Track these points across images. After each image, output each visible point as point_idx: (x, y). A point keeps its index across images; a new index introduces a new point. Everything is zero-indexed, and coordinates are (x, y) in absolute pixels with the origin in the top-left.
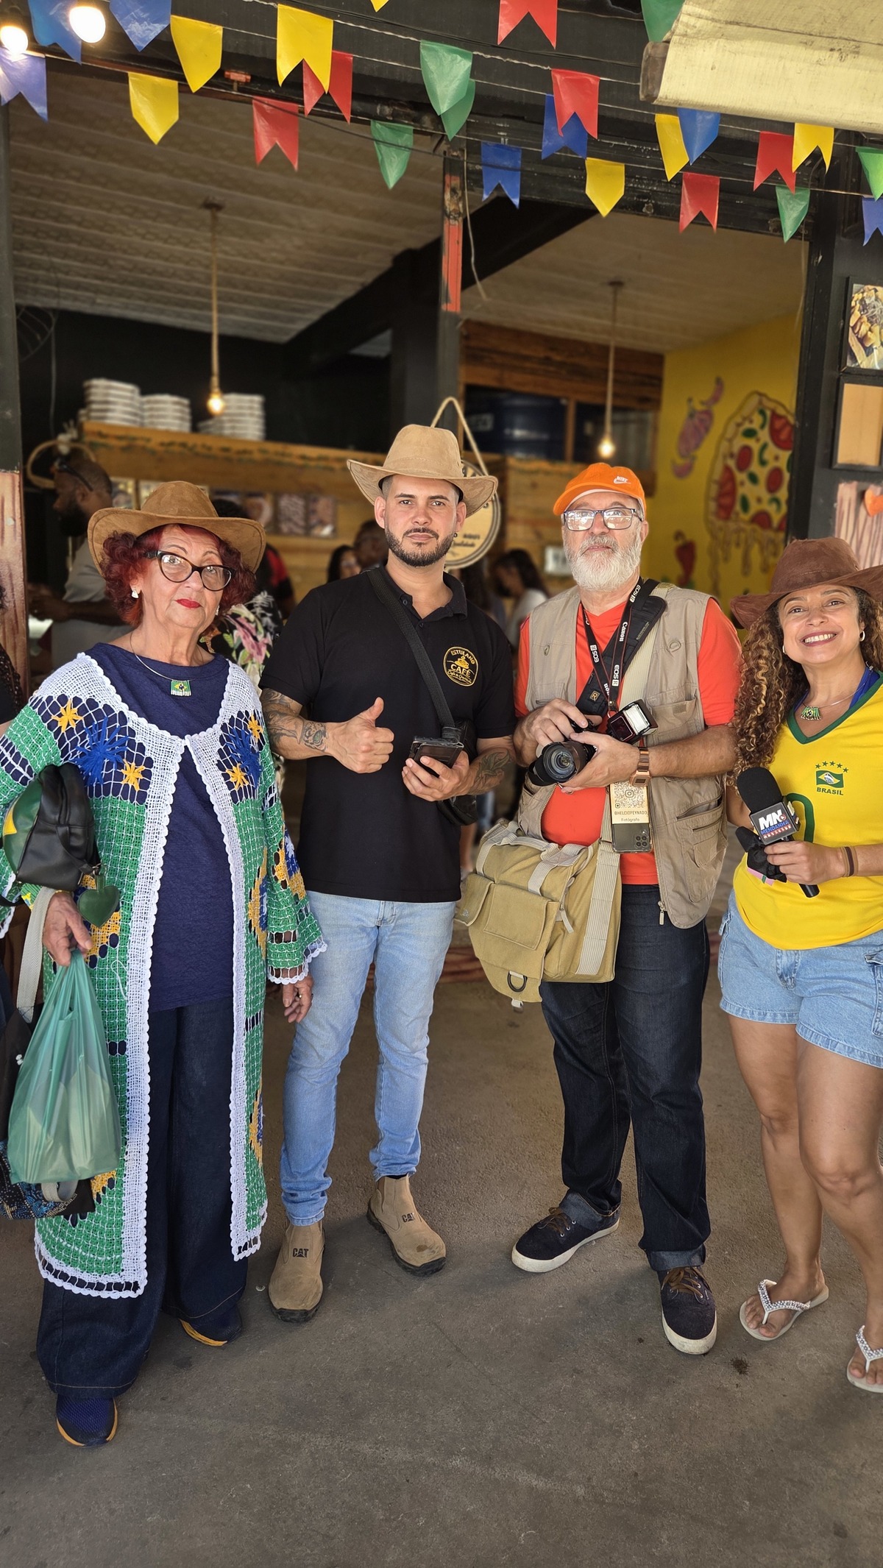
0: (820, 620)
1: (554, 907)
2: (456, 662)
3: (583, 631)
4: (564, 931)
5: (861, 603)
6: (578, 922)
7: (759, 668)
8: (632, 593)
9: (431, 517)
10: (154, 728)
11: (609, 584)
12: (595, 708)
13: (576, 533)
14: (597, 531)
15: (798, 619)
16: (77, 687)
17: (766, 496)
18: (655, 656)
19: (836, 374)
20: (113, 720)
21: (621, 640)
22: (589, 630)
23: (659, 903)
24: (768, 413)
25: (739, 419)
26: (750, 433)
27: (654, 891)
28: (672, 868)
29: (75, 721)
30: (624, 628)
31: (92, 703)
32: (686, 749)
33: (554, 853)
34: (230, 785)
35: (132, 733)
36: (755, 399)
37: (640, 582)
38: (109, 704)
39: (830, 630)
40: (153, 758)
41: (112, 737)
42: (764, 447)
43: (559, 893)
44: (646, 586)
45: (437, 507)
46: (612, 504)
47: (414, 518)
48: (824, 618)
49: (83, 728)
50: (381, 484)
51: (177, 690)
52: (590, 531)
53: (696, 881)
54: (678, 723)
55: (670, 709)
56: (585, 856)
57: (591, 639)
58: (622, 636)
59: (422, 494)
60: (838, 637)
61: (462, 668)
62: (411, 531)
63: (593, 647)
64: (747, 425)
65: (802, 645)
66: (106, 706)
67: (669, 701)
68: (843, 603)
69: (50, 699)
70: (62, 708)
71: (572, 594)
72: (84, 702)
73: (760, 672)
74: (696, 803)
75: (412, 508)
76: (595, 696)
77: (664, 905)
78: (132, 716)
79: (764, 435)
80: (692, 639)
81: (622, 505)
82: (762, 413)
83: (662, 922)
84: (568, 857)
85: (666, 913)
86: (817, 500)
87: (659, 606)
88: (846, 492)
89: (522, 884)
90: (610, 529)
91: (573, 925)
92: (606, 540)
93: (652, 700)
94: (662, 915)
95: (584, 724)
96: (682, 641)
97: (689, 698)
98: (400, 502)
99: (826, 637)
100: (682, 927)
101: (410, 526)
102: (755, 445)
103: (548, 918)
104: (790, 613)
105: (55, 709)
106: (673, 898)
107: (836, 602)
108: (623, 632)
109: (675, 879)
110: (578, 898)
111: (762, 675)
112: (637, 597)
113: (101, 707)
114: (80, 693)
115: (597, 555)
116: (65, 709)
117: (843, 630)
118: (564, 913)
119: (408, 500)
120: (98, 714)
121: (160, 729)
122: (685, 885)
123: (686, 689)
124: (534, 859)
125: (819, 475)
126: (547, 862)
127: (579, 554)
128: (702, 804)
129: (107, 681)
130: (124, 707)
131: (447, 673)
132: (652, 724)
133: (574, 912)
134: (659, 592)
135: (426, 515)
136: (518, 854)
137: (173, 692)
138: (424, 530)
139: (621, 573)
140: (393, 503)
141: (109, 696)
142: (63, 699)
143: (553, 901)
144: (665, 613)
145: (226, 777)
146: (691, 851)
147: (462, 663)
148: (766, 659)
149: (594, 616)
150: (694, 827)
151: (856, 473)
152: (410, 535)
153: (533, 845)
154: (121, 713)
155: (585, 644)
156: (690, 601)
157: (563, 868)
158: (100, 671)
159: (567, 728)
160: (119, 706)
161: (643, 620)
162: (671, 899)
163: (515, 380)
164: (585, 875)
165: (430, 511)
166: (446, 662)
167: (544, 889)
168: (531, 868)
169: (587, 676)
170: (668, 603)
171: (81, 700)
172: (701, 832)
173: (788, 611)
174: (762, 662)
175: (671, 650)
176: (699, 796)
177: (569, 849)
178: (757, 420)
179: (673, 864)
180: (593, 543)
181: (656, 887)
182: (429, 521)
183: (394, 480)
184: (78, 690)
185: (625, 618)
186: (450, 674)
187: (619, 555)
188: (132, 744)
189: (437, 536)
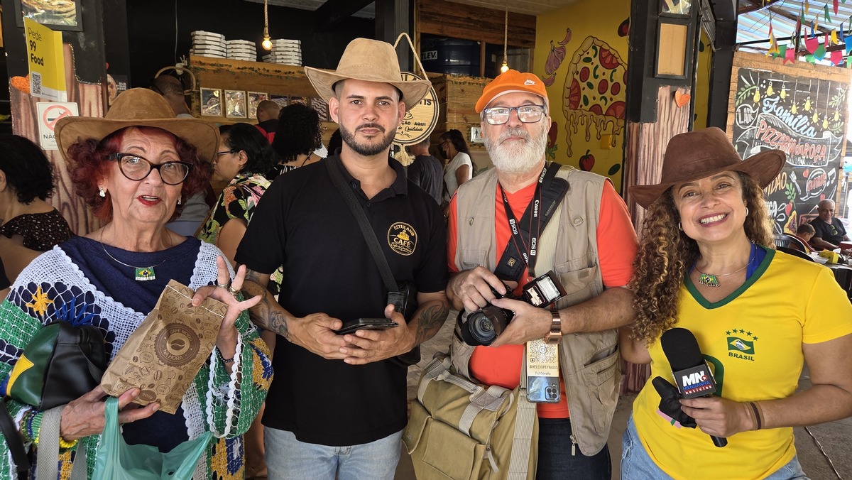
0: (713, 203)
1: (481, 448)
2: (398, 236)
3: (502, 208)
4: (490, 467)
5: (743, 183)
6: (502, 460)
7: (660, 244)
8: (540, 176)
9: (379, 114)
10: (120, 305)
11: (522, 168)
12: (512, 273)
13: (495, 127)
14: (513, 124)
15: (692, 202)
16: (44, 274)
17: (598, 96)
18: (562, 230)
19: (655, 17)
20: (80, 300)
21: (536, 215)
22: (507, 206)
23: (571, 437)
24: (598, 48)
25: (581, 53)
26: (588, 60)
27: (566, 423)
28: (581, 407)
29: (47, 304)
30: (536, 206)
31: (60, 286)
32: (591, 311)
33: (482, 394)
36: (591, 40)
37: (546, 166)
38: (77, 285)
39: (722, 211)
41: (80, 315)
42: (597, 67)
43: (485, 436)
44: (551, 169)
45: (383, 107)
46: (524, 102)
47: (364, 115)
48: (716, 200)
49: (54, 311)
50: (334, 87)
51: (140, 276)
52: (507, 125)
53: (601, 416)
54: (583, 285)
55: (575, 275)
56: (506, 402)
57: (510, 214)
58: (536, 212)
59: (370, 95)
60: (730, 217)
61: (403, 241)
62: (362, 127)
63: (512, 221)
64: (586, 55)
65: (699, 226)
66: (74, 288)
67: (575, 268)
68: (730, 185)
69: (21, 289)
70: (33, 296)
71: (491, 175)
72: (52, 286)
73: (661, 248)
74: (599, 350)
75: (362, 107)
76: (511, 262)
77: (575, 439)
78: (99, 296)
79: (596, 61)
80: (592, 216)
81: (531, 102)
82: (594, 48)
83: (573, 454)
84: (493, 400)
85: (576, 445)
86: (646, 97)
87: (564, 186)
88: (664, 92)
89: (453, 423)
90: (523, 123)
91: (498, 463)
92: (520, 132)
93: (561, 267)
94: (573, 448)
95: (502, 291)
96: (584, 217)
97: (590, 265)
98: (351, 102)
99: (720, 217)
100: (590, 455)
101: (361, 122)
102: (591, 68)
103: (477, 457)
104: (684, 196)
105: (27, 296)
106: (582, 432)
107: (722, 185)
108: (536, 209)
109: (584, 416)
110: (502, 439)
111: (663, 249)
112: (544, 178)
113: (69, 288)
114: (48, 279)
115: (513, 144)
116: (36, 295)
117: (733, 210)
118: (490, 453)
119: (358, 100)
120: (67, 296)
121: (125, 306)
122: (592, 421)
123: (587, 256)
124: (464, 400)
125: (647, 82)
126: (475, 404)
127: (498, 143)
128: (604, 350)
129: (76, 267)
130: (92, 288)
131: (391, 246)
132: (562, 292)
133: (499, 450)
134: (562, 174)
135: (374, 112)
136: (451, 394)
137: (137, 278)
138: (373, 125)
139: (532, 159)
140: (345, 102)
141: (77, 279)
142: (32, 286)
143: (480, 443)
144: (568, 192)
146: (596, 392)
147: (403, 236)
148: (666, 236)
149: (509, 194)
150: (598, 371)
151: (669, 80)
152: (361, 129)
153: (463, 386)
154: (89, 293)
155: (504, 219)
156: (589, 182)
157: (489, 412)
158: (69, 259)
159: (489, 295)
160: (88, 288)
161: (551, 199)
162: (581, 434)
163: (450, 31)
164: (507, 418)
165: (377, 109)
166: (390, 237)
167: (473, 430)
168: (462, 408)
169: (505, 244)
170: (570, 183)
171: (49, 285)
172: (603, 375)
173: (682, 195)
174: (662, 238)
175: (575, 225)
176: (602, 344)
177: (494, 391)
178: (592, 52)
179: (582, 404)
180: (510, 135)
181: (568, 420)
182: (377, 118)
183: (346, 84)
184: (45, 277)
185: (537, 196)
186: (393, 246)
187: (531, 144)
188: (97, 320)
189: (383, 130)
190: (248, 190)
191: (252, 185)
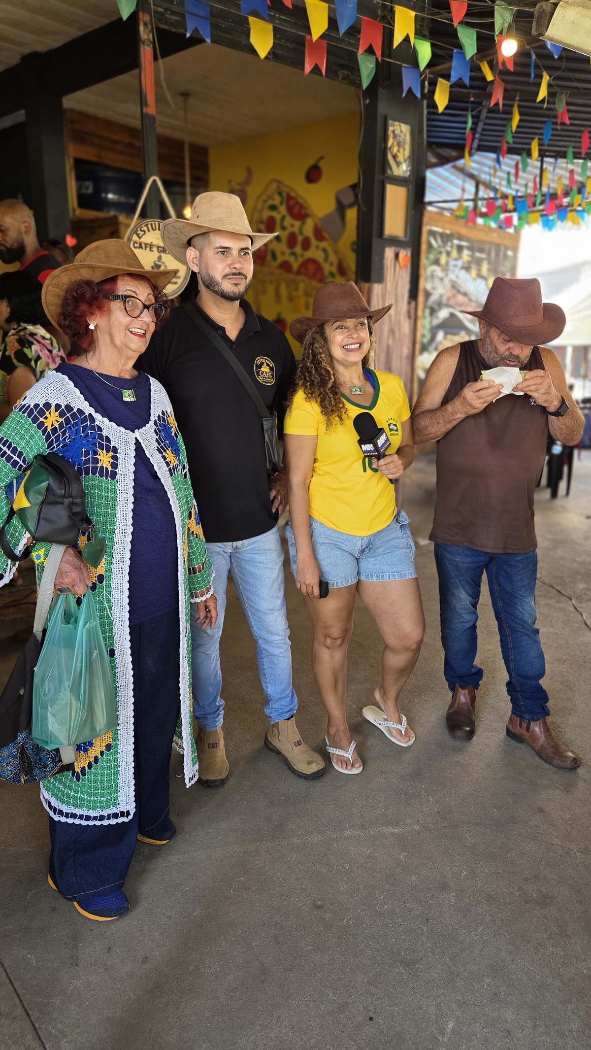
9: (243, 264)
10: (114, 425)
16: (57, 396)
19: (382, 178)
20: (84, 420)
24: (285, 195)
26: (273, 208)
29: (58, 422)
31: (69, 408)
34: (168, 464)
35: (100, 429)
36: (274, 186)
38: (81, 408)
39: (359, 341)
40: (117, 446)
41: (86, 433)
42: (283, 218)
45: (244, 257)
49: (64, 427)
51: (126, 397)
59: (235, 246)
60: (362, 346)
64: (270, 202)
65: (343, 350)
66: (79, 410)
68: (365, 324)
69: (36, 406)
70: (47, 413)
72: (63, 407)
75: (228, 257)
78: (98, 417)
79: (283, 209)
82: (280, 194)
88: (389, 253)
98: (218, 253)
101: (228, 271)
102: (278, 217)
104: (336, 329)
105: (42, 413)
107: (362, 324)
113: (75, 410)
114: (60, 401)
116: (50, 413)
117: (365, 342)
119: (225, 251)
120: (74, 416)
121: (118, 425)
129: (77, 391)
130: (92, 411)
131: (258, 379)
135: (239, 262)
137: (125, 399)
138: (238, 274)
141: (80, 402)
142: (47, 405)
145: (164, 458)
151: (394, 242)
152: (229, 277)
154: (90, 414)
158: (71, 383)
160: (88, 410)
163: (110, 158)
165: (241, 259)
166: (256, 371)
171: (61, 406)
178: (277, 200)
182: (243, 267)
183: (212, 235)
184: (59, 399)
188: (101, 437)
189: (246, 278)
190: (31, 339)
191: (33, 335)
